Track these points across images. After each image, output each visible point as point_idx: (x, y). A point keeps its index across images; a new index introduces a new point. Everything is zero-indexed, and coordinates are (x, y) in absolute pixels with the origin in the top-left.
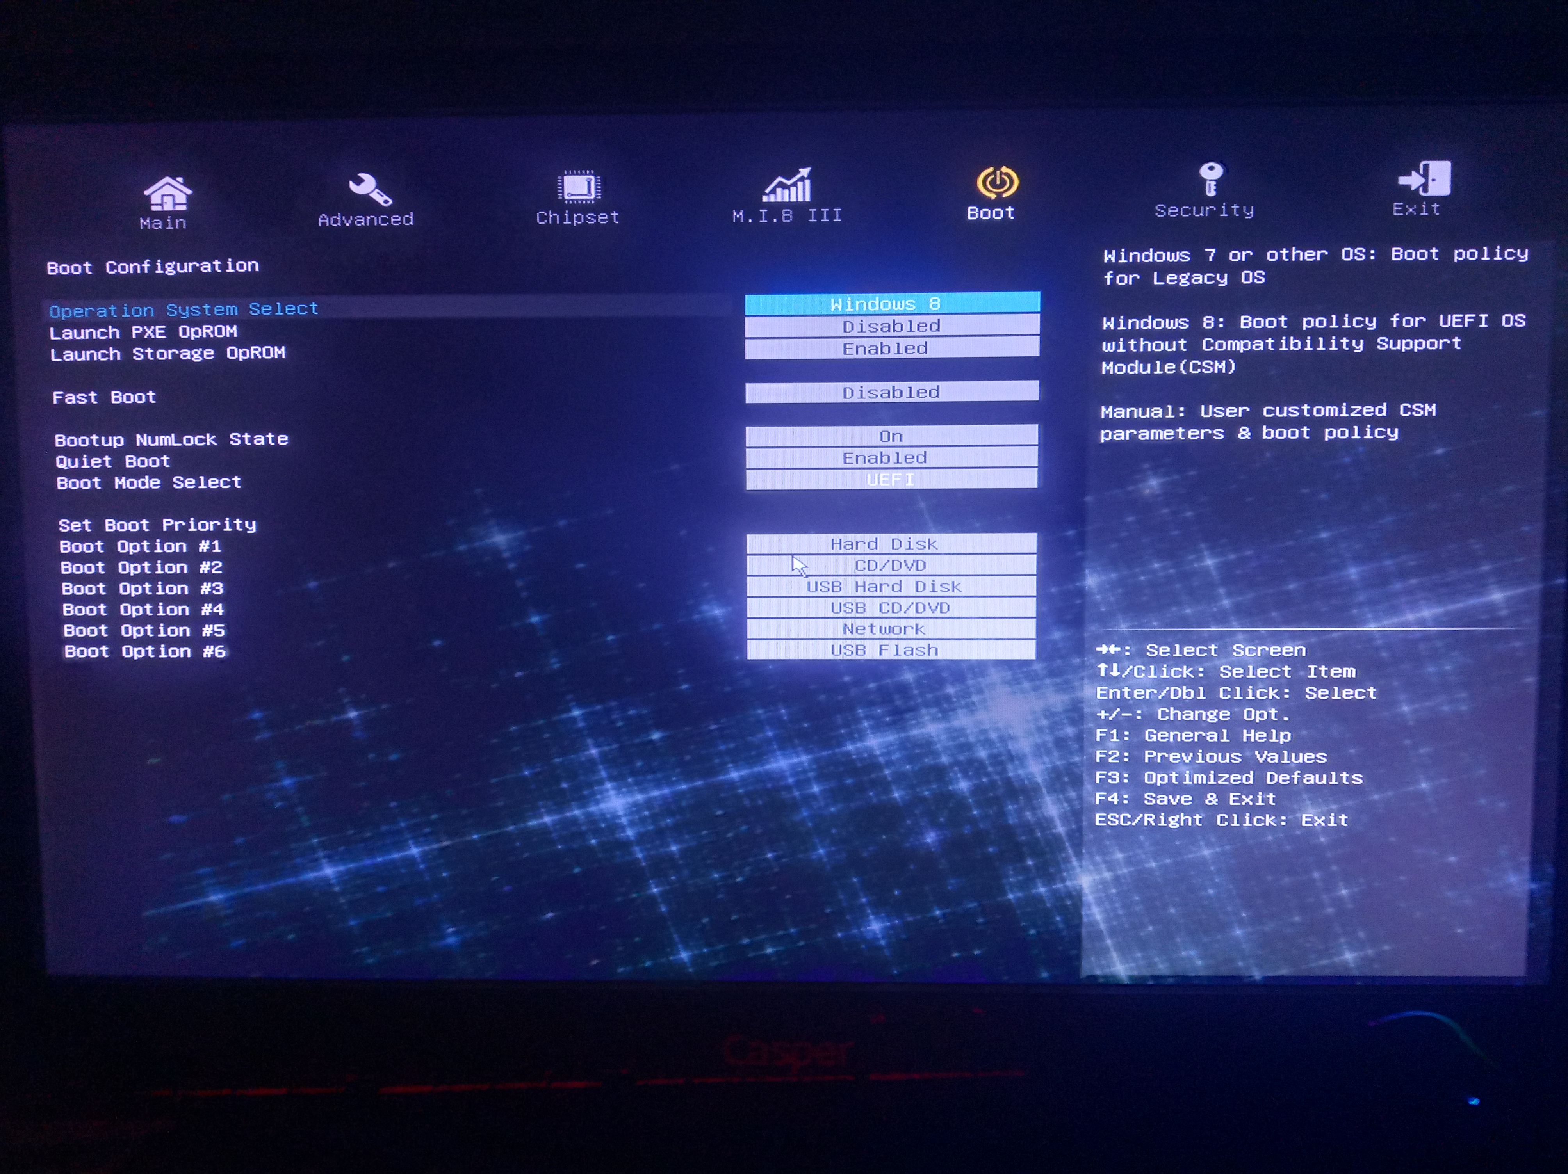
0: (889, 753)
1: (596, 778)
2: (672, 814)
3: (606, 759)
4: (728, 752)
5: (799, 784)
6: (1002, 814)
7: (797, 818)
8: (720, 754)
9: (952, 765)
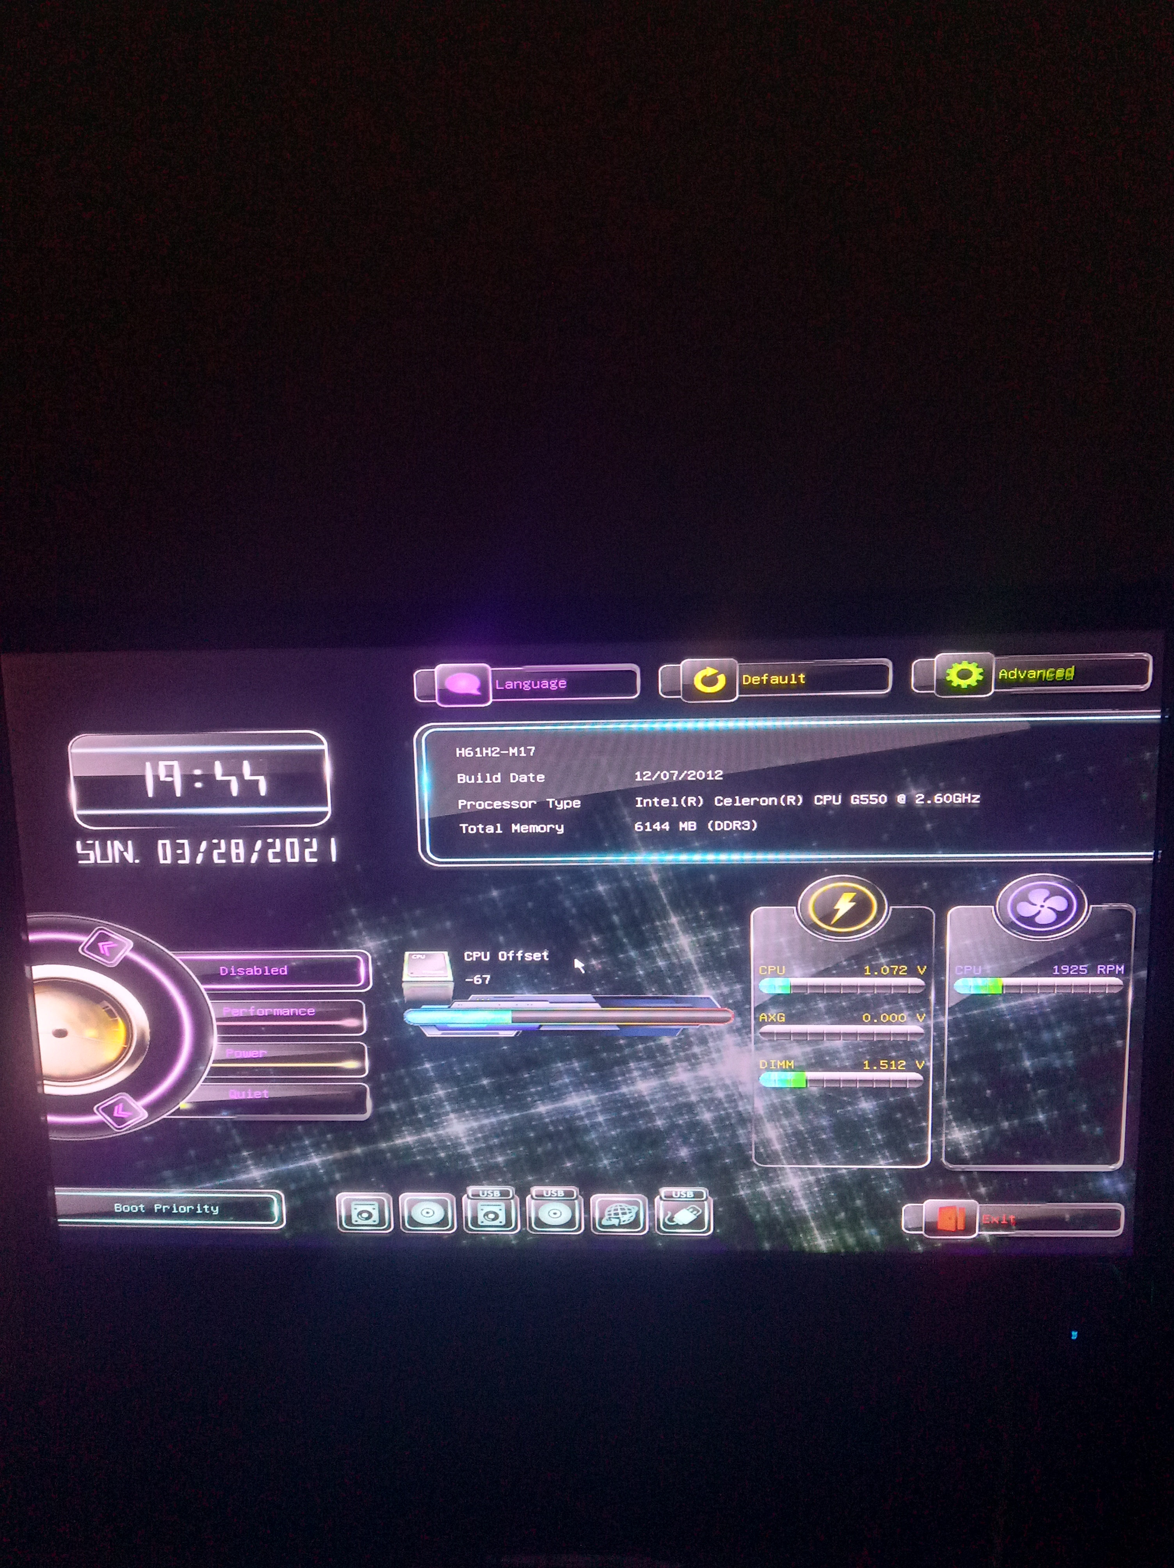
0: (653, 1094)
1: (444, 1111)
2: (498, 1136)
3: (450, 1098)
4: (537, 1093)
5: (589, 1115)
6: (735, 1136)
7: (587, 1139)
8: (531, 1095)
9: (698, 1102)
